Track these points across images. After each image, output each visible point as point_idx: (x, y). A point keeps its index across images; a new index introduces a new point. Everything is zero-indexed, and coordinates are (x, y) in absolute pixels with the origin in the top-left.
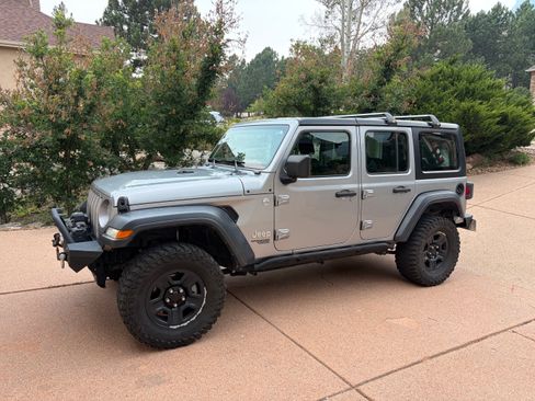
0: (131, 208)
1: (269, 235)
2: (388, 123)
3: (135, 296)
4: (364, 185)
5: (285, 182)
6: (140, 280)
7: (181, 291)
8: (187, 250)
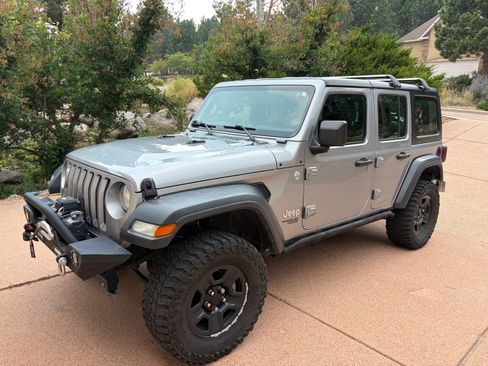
0: (159, 192)
1: (298, 212)
2: (393, 86)
3: (178, 308)
4: (377, 152)
5: (314, 152)
6: (185, 287)
7: (223, 291)
8: (232, 241)
